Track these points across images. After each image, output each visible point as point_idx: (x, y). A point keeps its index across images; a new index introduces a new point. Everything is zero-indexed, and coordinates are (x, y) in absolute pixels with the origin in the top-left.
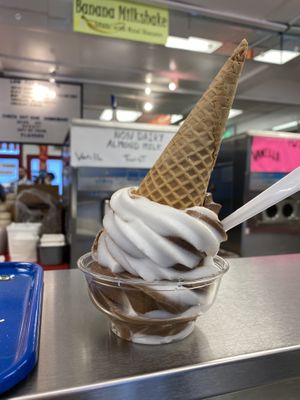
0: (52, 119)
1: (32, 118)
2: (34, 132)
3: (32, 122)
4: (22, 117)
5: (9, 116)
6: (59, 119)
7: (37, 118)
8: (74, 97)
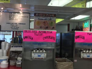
0: (21, 24)
1: (15, 24)
2: (15, 28)
3: (15, 25)
4: (12, 23)
5: (8, 23)
6: (23, 24)
7: (17, 24)
8: (28, 17)
